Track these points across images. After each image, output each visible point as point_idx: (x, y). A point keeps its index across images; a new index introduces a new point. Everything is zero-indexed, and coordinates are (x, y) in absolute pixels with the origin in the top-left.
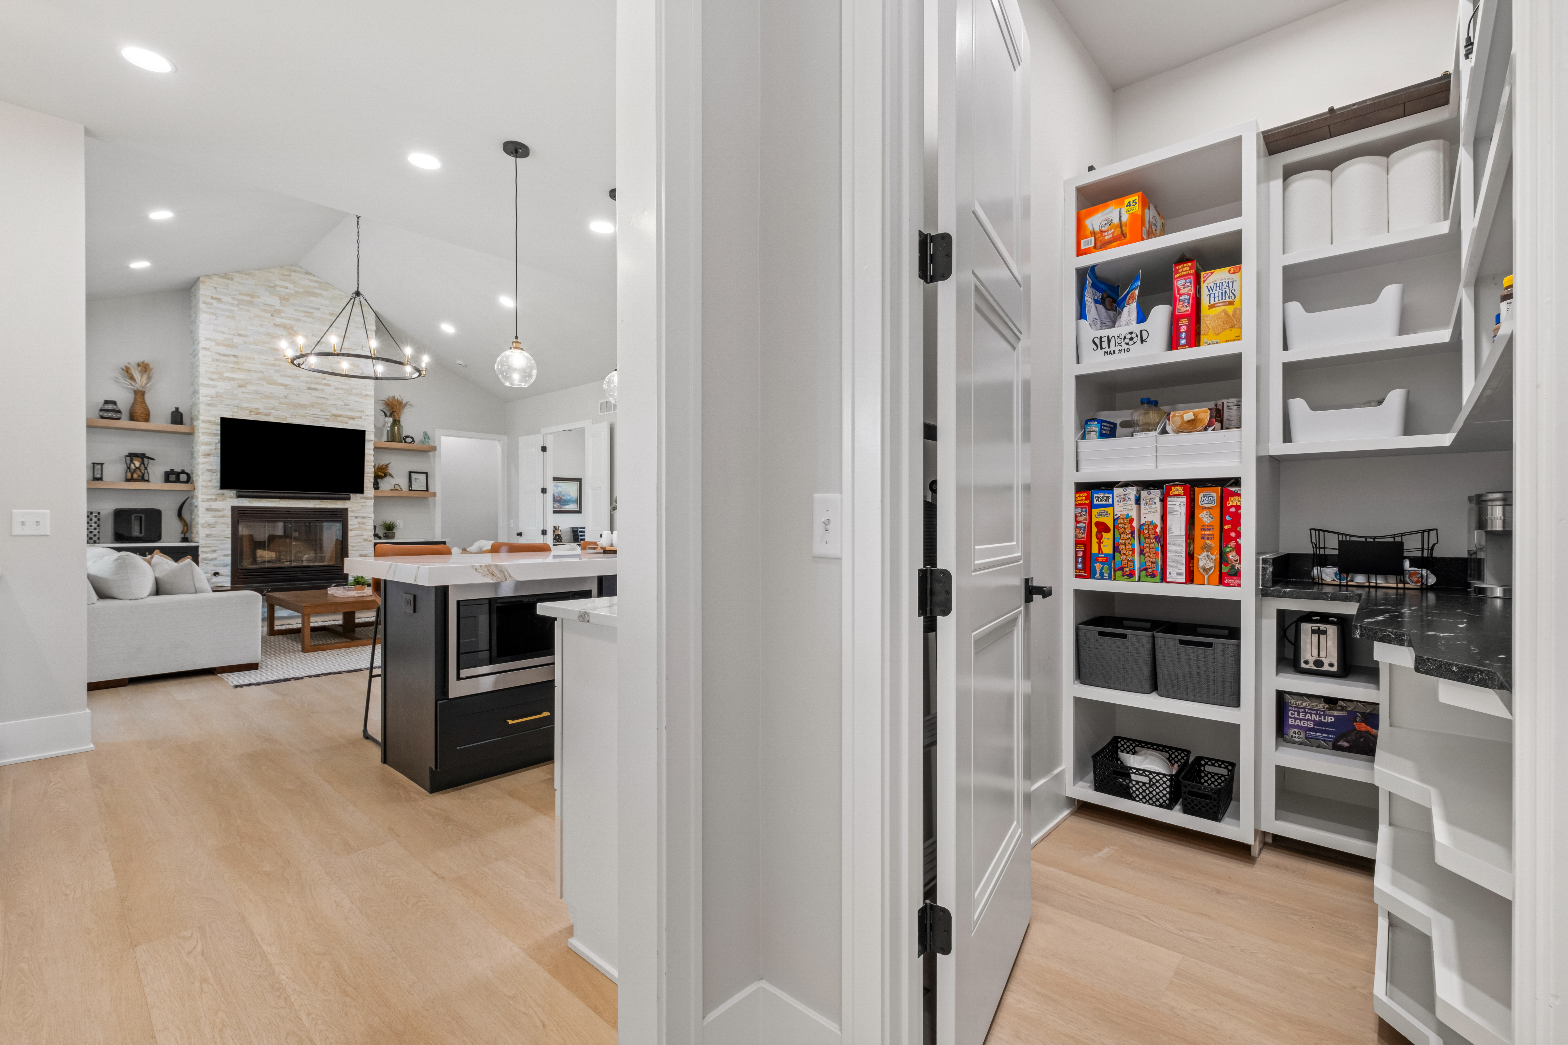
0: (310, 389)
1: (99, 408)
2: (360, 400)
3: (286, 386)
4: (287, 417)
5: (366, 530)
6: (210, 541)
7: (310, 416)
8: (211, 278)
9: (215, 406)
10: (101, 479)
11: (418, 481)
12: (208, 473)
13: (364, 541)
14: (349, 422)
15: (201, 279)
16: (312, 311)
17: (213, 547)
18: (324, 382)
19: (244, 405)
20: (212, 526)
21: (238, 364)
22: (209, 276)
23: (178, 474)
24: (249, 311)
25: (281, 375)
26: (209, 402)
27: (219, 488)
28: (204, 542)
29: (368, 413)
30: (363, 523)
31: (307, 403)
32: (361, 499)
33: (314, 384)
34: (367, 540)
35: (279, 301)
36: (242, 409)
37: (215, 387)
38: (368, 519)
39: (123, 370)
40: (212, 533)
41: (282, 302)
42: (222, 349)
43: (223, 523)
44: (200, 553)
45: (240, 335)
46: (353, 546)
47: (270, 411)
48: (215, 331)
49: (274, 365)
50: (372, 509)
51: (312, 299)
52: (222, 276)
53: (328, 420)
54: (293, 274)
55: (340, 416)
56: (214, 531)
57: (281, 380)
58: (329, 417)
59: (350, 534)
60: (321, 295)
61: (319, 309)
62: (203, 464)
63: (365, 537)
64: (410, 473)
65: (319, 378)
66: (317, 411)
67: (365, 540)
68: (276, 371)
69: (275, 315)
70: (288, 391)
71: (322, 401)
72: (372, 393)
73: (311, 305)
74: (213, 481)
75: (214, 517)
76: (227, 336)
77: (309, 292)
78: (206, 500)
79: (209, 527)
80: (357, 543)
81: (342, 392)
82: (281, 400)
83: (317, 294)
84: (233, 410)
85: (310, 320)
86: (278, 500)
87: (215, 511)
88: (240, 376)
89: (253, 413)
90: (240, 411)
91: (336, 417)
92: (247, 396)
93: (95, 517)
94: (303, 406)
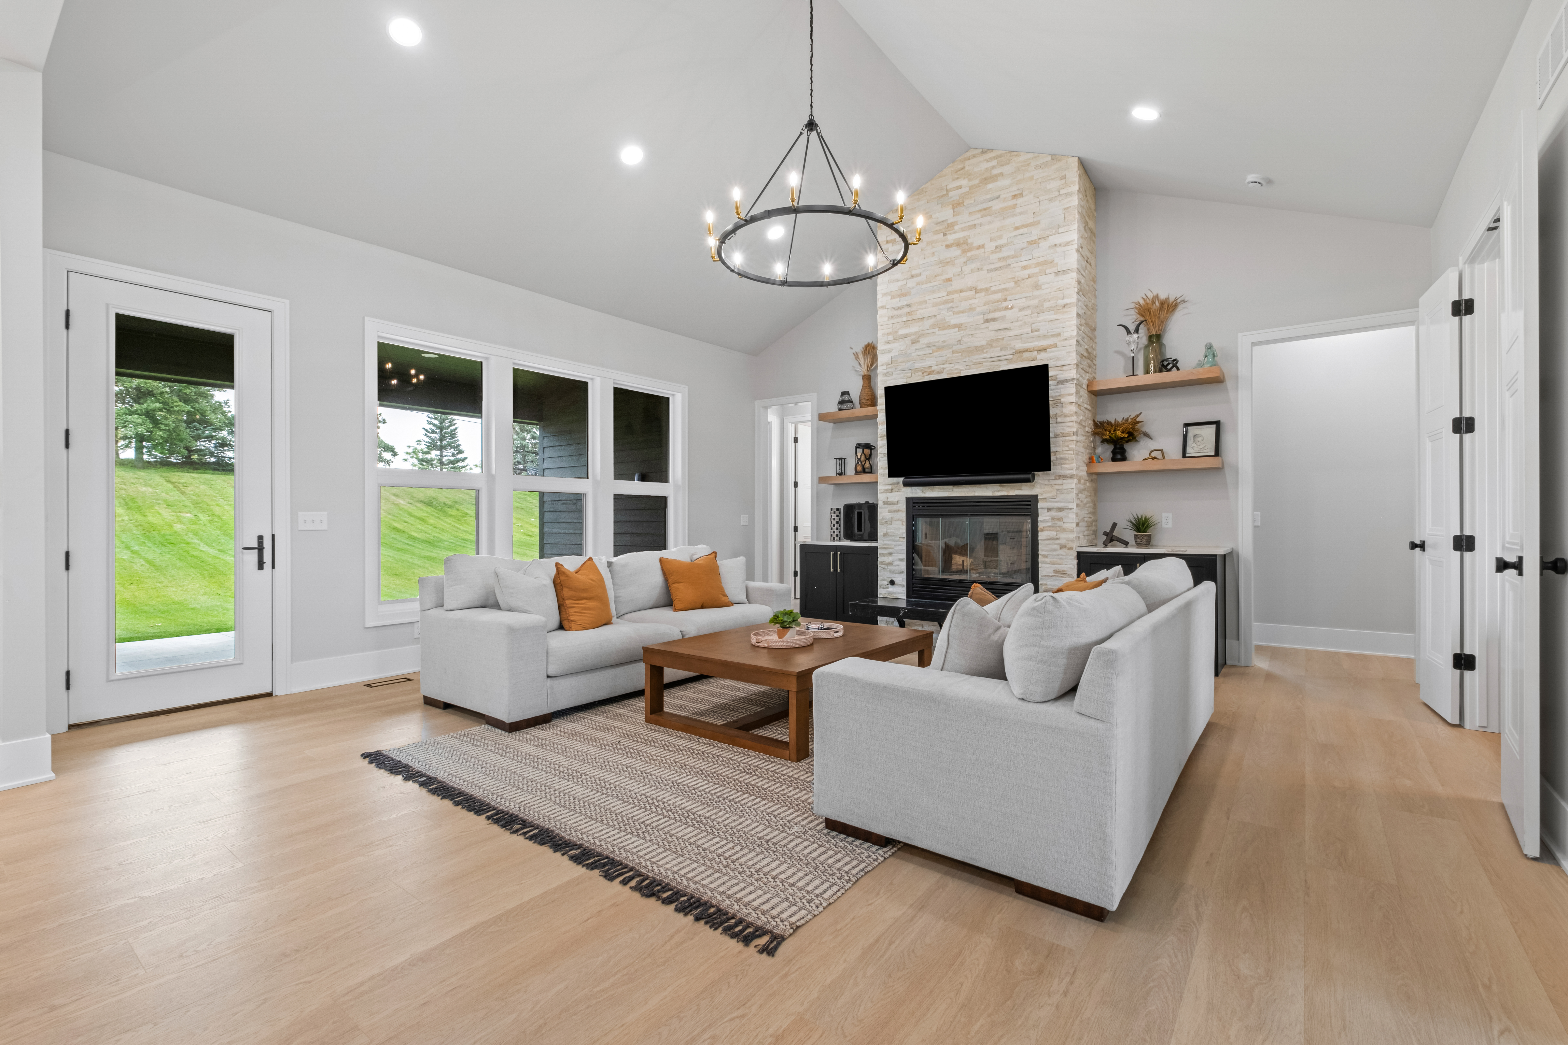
0: (987, 321)
2: (1055, 317)
3: (959, 326)
4: (961, 370)
5: (1064, 530)
6: (887, 542)
7: (988, 361)
9: (890, 374)
10: (844, 473)
11: (1200, 439)
13: (1060, 548)
14: (1039, 357)
16: (990, 204)
17: (889, 548)
18: (1005, 304)
19: (918, 365)
20: (890, 522)
21: (912, 315)
25: (956, 313)
26: (885, 371)
27: (891, 476)
28: (883, 544)
29: (1066, 335)
30: (1060, 519)
31: (984, 343)
32: (1056, 479)
33: (993, 312)
34: (1066, 547)
35: (952, 211)
36: (914, 371)
38: (1067, 511)
40: (887, 531)
41: (955, 210)
43: (898, 520)
44: (878, 555)
45: (912, 276)
46: (1045, 556)
47: (942, 366)
49: (947, 302)
50: (1073, 495)
51: (990, 186)
53: (1010, 361)
54: (966, 163)
55: (1027, 351)
56: (893, 529)
57: (954, 320)
58: (1011, 357)
59: (1041, 536)
60: (1000, 174)
61: (998, 198)
63: (1062, 542)
64: (1185, 425)
65: (998, 301)
66: (996, 352)
67: (1062, 547)
68: (948, 309)
69: (947, 233)
70: (962, 332)
71: (1002, 334)
72: (1074, 300)
73: (988, 196)
75: (890, 511)
76: (900, 283)
77: (986, 179)
78: (882, 491)
79: (886, 525)
80: (1051, 551)
81: (1028, 312)
82: (955, 348)
83: (996, 176)
84: (907, 375)
85: (988, 218)
86: (951, 487)
87: (891, 504)
88: (913, 329)
89: (925, 374)
90: (913, 374)
91: (1021, 354)
92: (920, 353)
93: (834, 513)
94: (979, 349)
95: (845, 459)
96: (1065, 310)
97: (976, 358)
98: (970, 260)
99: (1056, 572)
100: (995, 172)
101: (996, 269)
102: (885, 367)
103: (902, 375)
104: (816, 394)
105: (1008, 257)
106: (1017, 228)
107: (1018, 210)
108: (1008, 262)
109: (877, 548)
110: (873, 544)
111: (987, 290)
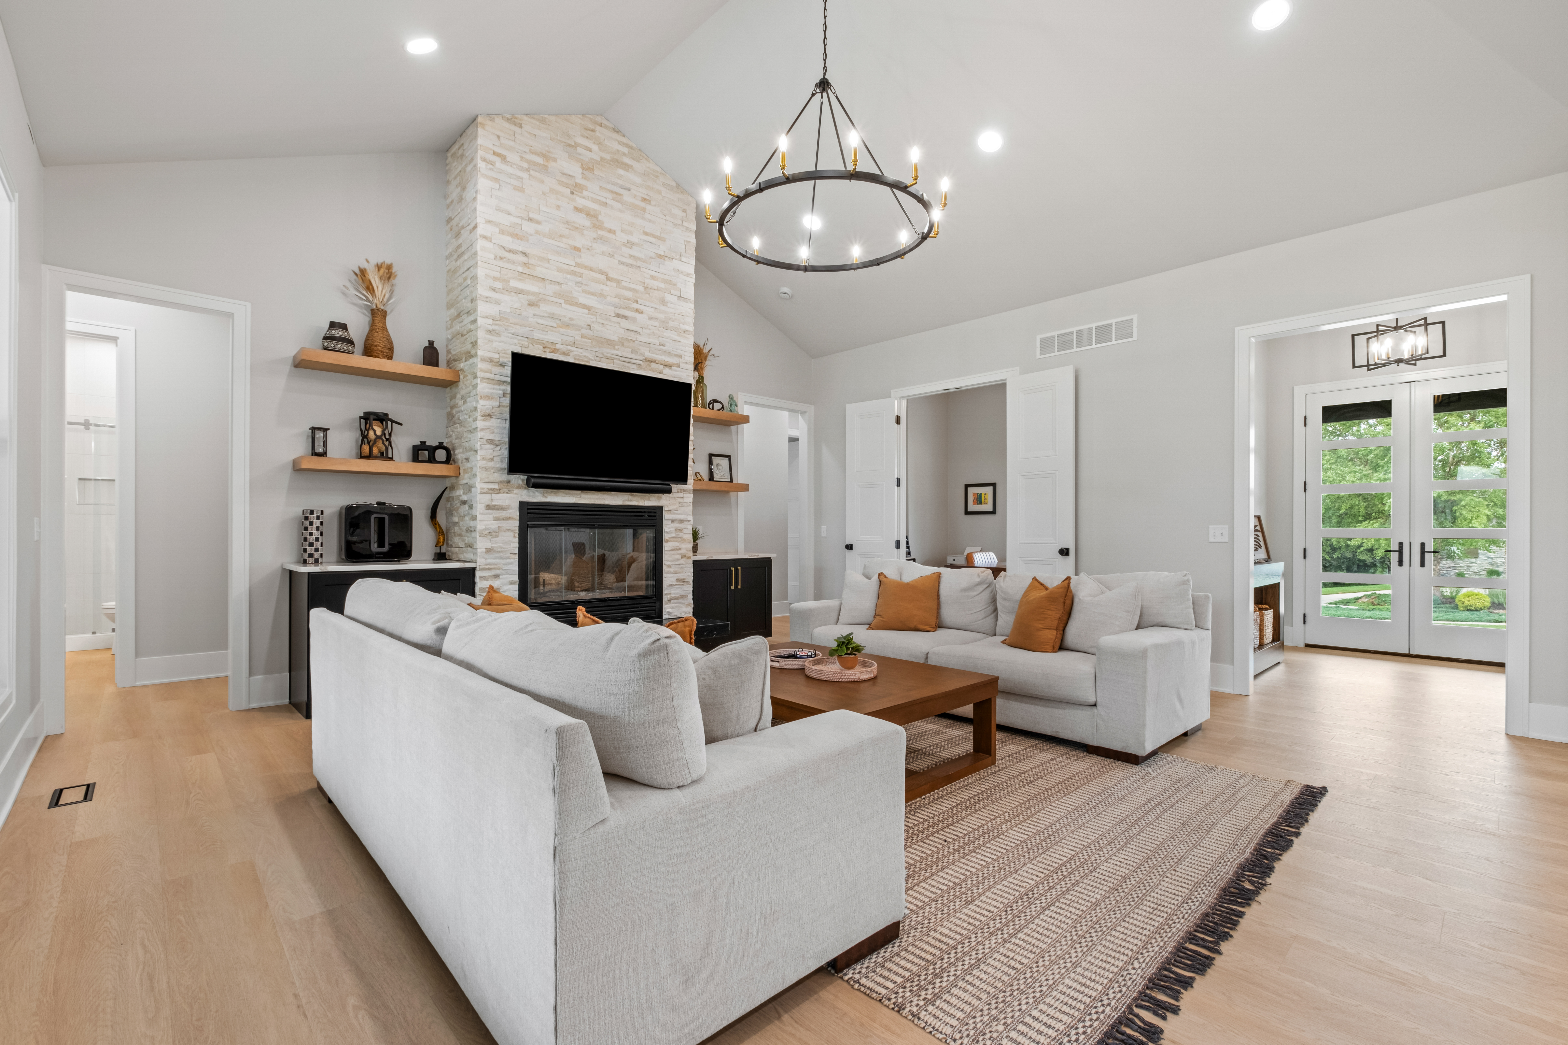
0: (618, 315)
1: (323, 335)
2: (678, 338)
3: (588, 308)
4: (590, 360)
5: (684, 541)
6: (491, 560)
7: (619, 360)
8: (493, 120)
9: (498, 334)
10: (324, 454)
11: (720, 467)
12: (488, 446)
13: (682, 558)
14: (665, 372)
15: (479, 119)
16: (621, 191)
17: (495, 569)
18: (636, 306)
19: (537, 335)
20: (494, 534)
21: (529, 268)
22: (492, 117)
23: (432, 450)
24: (542, 182)
25: (584, 291)
26: (490, 328)
27: (506, 471)
28: (483, 561)
29: (685, 358)
30: (681, 530)
31: (615, 338)
32: (679, 492)
33: (624, 308)
34: (685, 557)
35: (580, 171)
36: (533, 341)
37: (498, 303)
38: (686, 523)
39: (356, 274)
40: (493, 545)
41: (585, 172)
42: (508, 241)
43: (509, 530)
44: (477, 580)
45: (530, 220)
46: (669, 566)
48: (498, 209)
49: (573, 273)
50: (691, 508)
51: (621, 172)
52: (507, 118)
53: (639, 366)
54: (598, 128)
55: (655, 362)
56: (497, 543)
57: (583, 299)
58: (641, 362)
59: (667, 546)
60: (632, 166)
61: (629, 190)
62: (482, 430)
63: (682, 552)
64: (711, 456)
65: (629, 299)
66: (627, 352)
67: (683, 556)
68: (577, 283)
69: (575, 192)
70: (592, 317)
71: (632, 336)
72: (691, 328)
73: (620, 182)
74: (495, 459)
75: (497, 519)
76: (514, 219)
77: (617, 161)
78: (485, 491)
79: (490, 537)
80: (674, 561)
81: (656, 324)
82: (584, 331)
83: (628, 165)
84: (522, 342)
85: (618, 205)
86: (579, 492)
87: (498, 509)
88: (532, 287)
89: (547, 350)
91: (649, 363)
92: (540, 321)
94: (610, 343)
96: (685, 335)
98: (601, 239)
99: (678, 580)
100: (627, 160)
101: (627, 265)
103: (516, 341)
105: (638, 258)
106: (646, 234)
107: (647, 215)
108: (639, 263)
111: (618, 282)
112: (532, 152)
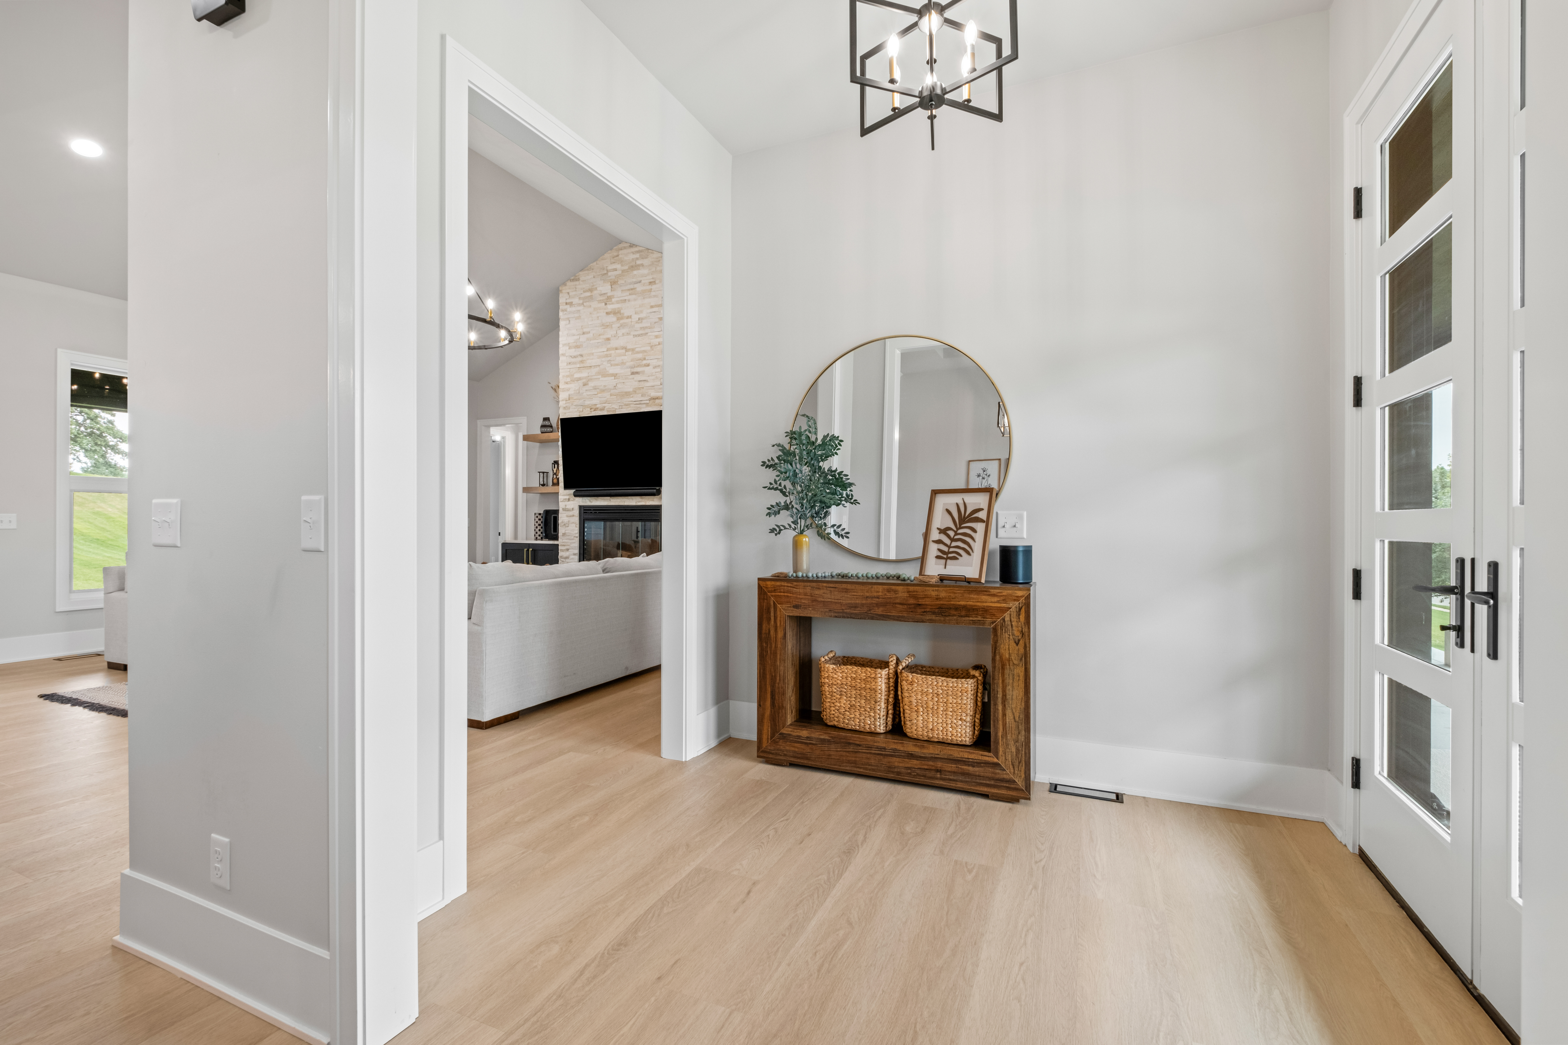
0: (633, 373)
3: (615, 376)
4: (616, 409)
6: (566, 539)
8: (566, 285)
9: (569, 408)
15: (560, 288)
16: (636, 286)
17: (566, 545)
18: (645, 362)
19: (587, 403)
20: (566, 525)
21: (583, 363)
22: (564, 284)
24: (590, 306)
26: (565, 406)
28: (560, 540)
31: (631, 390)
33: (636, 367)
35: (610, 287)
36: (584, 406)
40: (566, 532)
41: (613, 286)
42: (573, 352)
43: (573, 523)
44: (559, 551)
47: (603, 405)
48: (569, 335)
49: (607, 356)
51: (635, 272)
52: (573, 279)
54: (620, 252)
56: (567, 530)
57: (612, 370)
58: (648, 402)
61: (640, 282)
65: (640, 359)
66: (638, 397)
68: (607, 361)
69: (607, 303)
70: (617, 380)
71: (642, 384)
73: (634, 280)
75: (567, 516)
76: (576, 337)
77: (632, 267)
78: (561, 500)
79: (564, 527)
81: (659, 370)
82: (612, 391)
83: (639, 265)
84: (580, 409)
85: (634, 297)
86: (609, 498)
87: (568, 511)
88: (584, 374)
89: (592, 410)
90: (584, 410)
91: (654, 401)
92: (589, 393)
93: (537, 517)
94: (627, 394)
95: (547, 473)
97: (626, 400)
98: (622, 326)
100: (638, 262)
101: (639, 335)
102: (564, 402)
104: (526, 417)
105: (646, 328)
106: (652, 307)
107: (653, 294)
108: (646, 331)
109: (558, 545)
110: (555, 542)
111: (633, 350)
112: (584, 292)
